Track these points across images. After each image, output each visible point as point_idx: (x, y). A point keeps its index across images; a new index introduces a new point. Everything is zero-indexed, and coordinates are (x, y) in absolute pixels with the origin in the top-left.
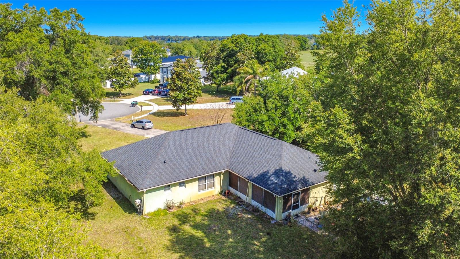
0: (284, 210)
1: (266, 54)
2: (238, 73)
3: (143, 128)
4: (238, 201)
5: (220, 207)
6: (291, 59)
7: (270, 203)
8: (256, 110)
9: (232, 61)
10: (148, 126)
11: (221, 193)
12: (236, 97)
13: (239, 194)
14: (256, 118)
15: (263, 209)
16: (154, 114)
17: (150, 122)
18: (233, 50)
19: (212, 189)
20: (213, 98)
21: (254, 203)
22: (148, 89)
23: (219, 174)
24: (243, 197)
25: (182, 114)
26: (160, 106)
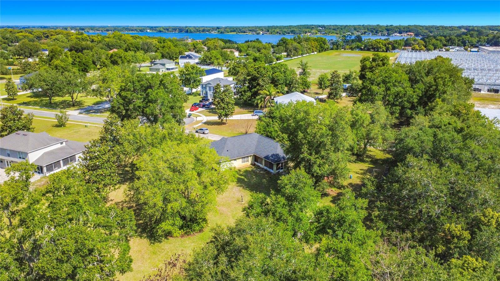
0: (277, 169)
1: (278, 80)
2: (259, 94)
3: (204, 133)
4: (258, 167)
5: (250, 169)
6: (295, 84)
7: (271, 167)
8: (268, 126)
9: (254, 83)
10: (206, 132)
11: (251, 164)
12: (257, 111)
13: (259, 164)
14: (268, 129)
15: (268, 169)
16: (205, 123)
17: (207, 129)
18: (255, 76)
19: (248, 163)
20: (242, 110)
21: (265, 168)
22: (195, 104)
23: (251, 156)
24: (261, 166)
25: (224, 124)
26: (207, 117)
